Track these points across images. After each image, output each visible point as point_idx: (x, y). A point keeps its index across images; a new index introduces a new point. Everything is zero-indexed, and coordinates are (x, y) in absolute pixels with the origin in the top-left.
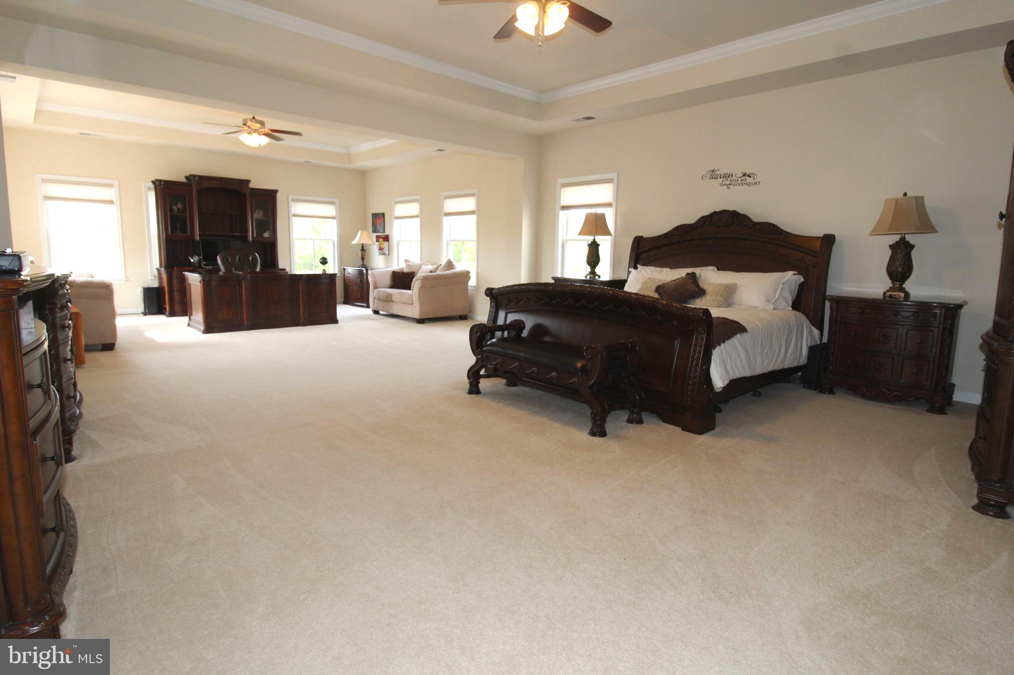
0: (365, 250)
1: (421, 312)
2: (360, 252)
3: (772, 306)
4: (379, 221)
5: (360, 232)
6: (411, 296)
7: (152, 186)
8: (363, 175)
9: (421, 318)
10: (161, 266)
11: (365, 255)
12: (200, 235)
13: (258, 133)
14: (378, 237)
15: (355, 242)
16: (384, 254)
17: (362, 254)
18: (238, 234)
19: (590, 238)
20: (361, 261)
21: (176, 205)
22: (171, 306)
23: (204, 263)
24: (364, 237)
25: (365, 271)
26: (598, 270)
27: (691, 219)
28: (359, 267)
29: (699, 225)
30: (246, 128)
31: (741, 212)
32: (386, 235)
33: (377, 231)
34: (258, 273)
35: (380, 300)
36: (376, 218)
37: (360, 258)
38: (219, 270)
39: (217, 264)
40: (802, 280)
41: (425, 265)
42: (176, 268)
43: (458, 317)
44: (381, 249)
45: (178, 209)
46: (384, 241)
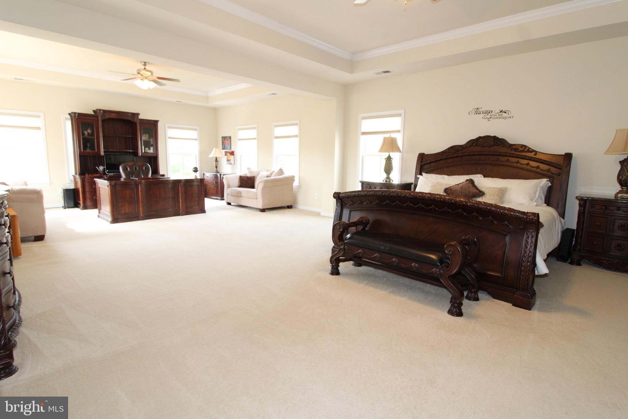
0: (218, 161)
1: (263, 205)
2: (215, 162)
3: (535, 204)
4: (227, 142)
5: (214, 149)
6: (256, 194)
7: (69, 117)
8: (215, 111)
9: (263, 208)
10: (76, 174)
11: (218, 165)
12: (104, 151)
13: (148, 80)
14: (226, 152)
15: (211, 155)
16: (231, 164)
17: (216, 164)
18: (131, 151)
19: (386, 155)
20: (216, 168)
21: (86, 130)
22: (84, 202)
23: (107, 171)
24: (218, 152)
25: (219, 176)
26: (391, 176)
27: (462, 141)
28: (214, 173)
29: (468, 146)
30: (139, 76)
31: (500, 137)
32: (232, 151)
33: (226, 148)
34: (149, 179)
35: (232, 195)
36: (225, 140)
37: (215, 166)
38: (120, 176)
39: (119, 172)
40: (550, 184)
41: (262, 172)
42: (87, 175)
43: (287, 207)
44: (228, 160)
45: (88, 133)
46: (231, 155)
